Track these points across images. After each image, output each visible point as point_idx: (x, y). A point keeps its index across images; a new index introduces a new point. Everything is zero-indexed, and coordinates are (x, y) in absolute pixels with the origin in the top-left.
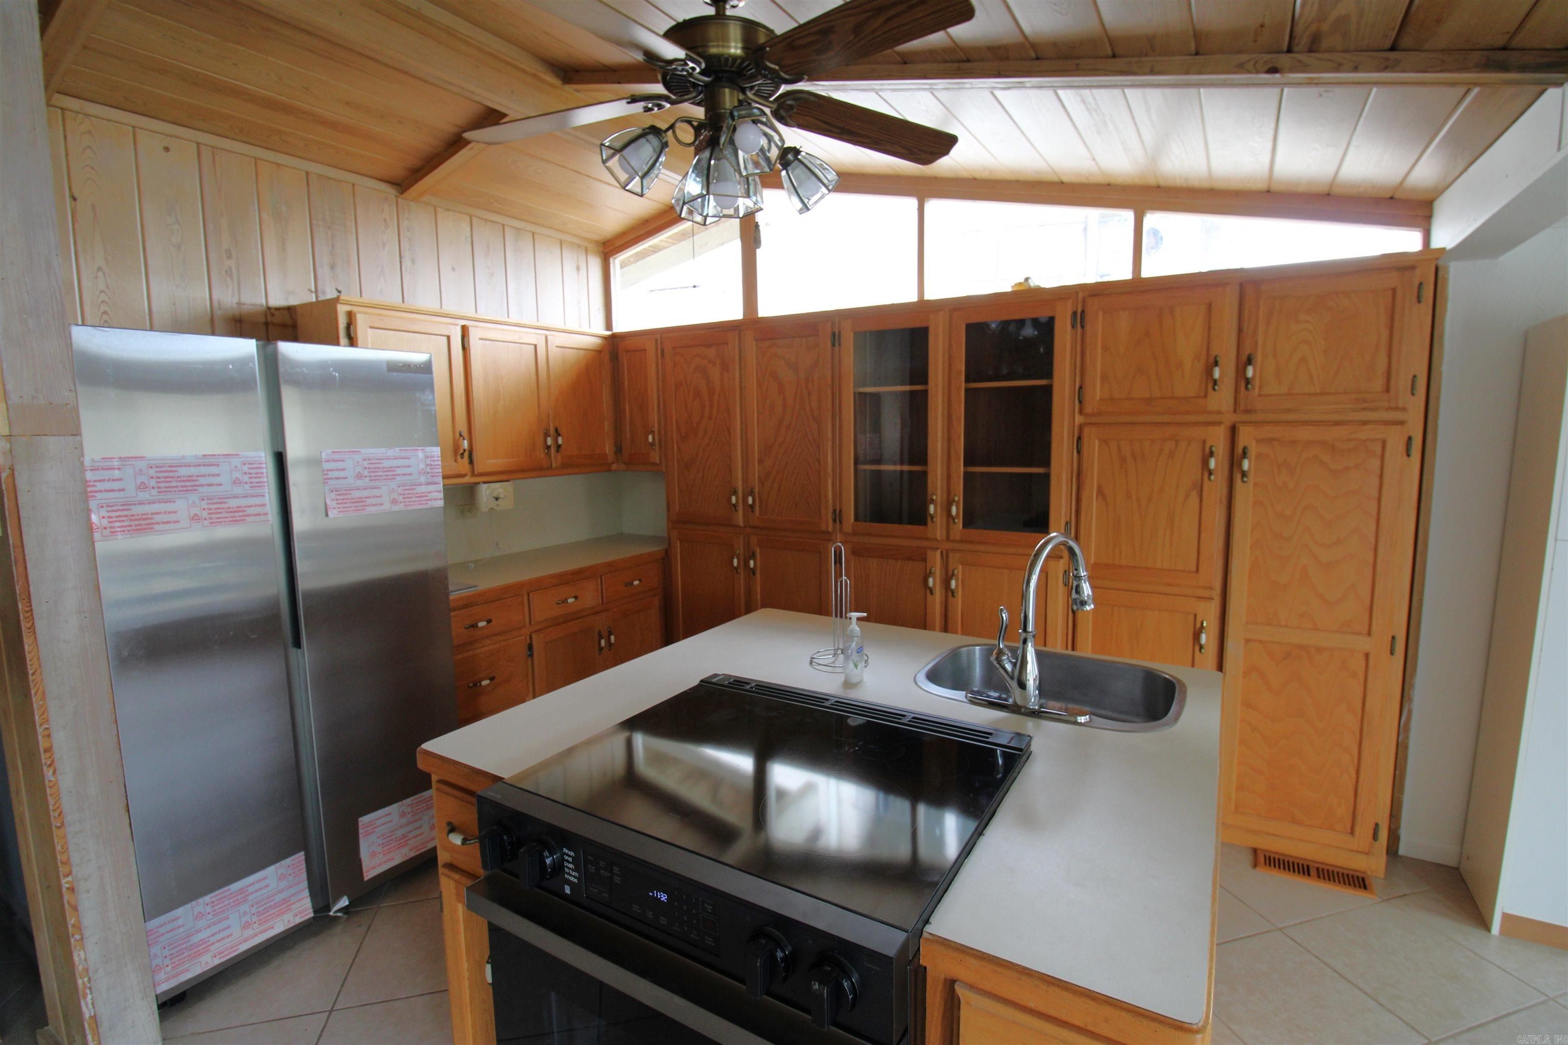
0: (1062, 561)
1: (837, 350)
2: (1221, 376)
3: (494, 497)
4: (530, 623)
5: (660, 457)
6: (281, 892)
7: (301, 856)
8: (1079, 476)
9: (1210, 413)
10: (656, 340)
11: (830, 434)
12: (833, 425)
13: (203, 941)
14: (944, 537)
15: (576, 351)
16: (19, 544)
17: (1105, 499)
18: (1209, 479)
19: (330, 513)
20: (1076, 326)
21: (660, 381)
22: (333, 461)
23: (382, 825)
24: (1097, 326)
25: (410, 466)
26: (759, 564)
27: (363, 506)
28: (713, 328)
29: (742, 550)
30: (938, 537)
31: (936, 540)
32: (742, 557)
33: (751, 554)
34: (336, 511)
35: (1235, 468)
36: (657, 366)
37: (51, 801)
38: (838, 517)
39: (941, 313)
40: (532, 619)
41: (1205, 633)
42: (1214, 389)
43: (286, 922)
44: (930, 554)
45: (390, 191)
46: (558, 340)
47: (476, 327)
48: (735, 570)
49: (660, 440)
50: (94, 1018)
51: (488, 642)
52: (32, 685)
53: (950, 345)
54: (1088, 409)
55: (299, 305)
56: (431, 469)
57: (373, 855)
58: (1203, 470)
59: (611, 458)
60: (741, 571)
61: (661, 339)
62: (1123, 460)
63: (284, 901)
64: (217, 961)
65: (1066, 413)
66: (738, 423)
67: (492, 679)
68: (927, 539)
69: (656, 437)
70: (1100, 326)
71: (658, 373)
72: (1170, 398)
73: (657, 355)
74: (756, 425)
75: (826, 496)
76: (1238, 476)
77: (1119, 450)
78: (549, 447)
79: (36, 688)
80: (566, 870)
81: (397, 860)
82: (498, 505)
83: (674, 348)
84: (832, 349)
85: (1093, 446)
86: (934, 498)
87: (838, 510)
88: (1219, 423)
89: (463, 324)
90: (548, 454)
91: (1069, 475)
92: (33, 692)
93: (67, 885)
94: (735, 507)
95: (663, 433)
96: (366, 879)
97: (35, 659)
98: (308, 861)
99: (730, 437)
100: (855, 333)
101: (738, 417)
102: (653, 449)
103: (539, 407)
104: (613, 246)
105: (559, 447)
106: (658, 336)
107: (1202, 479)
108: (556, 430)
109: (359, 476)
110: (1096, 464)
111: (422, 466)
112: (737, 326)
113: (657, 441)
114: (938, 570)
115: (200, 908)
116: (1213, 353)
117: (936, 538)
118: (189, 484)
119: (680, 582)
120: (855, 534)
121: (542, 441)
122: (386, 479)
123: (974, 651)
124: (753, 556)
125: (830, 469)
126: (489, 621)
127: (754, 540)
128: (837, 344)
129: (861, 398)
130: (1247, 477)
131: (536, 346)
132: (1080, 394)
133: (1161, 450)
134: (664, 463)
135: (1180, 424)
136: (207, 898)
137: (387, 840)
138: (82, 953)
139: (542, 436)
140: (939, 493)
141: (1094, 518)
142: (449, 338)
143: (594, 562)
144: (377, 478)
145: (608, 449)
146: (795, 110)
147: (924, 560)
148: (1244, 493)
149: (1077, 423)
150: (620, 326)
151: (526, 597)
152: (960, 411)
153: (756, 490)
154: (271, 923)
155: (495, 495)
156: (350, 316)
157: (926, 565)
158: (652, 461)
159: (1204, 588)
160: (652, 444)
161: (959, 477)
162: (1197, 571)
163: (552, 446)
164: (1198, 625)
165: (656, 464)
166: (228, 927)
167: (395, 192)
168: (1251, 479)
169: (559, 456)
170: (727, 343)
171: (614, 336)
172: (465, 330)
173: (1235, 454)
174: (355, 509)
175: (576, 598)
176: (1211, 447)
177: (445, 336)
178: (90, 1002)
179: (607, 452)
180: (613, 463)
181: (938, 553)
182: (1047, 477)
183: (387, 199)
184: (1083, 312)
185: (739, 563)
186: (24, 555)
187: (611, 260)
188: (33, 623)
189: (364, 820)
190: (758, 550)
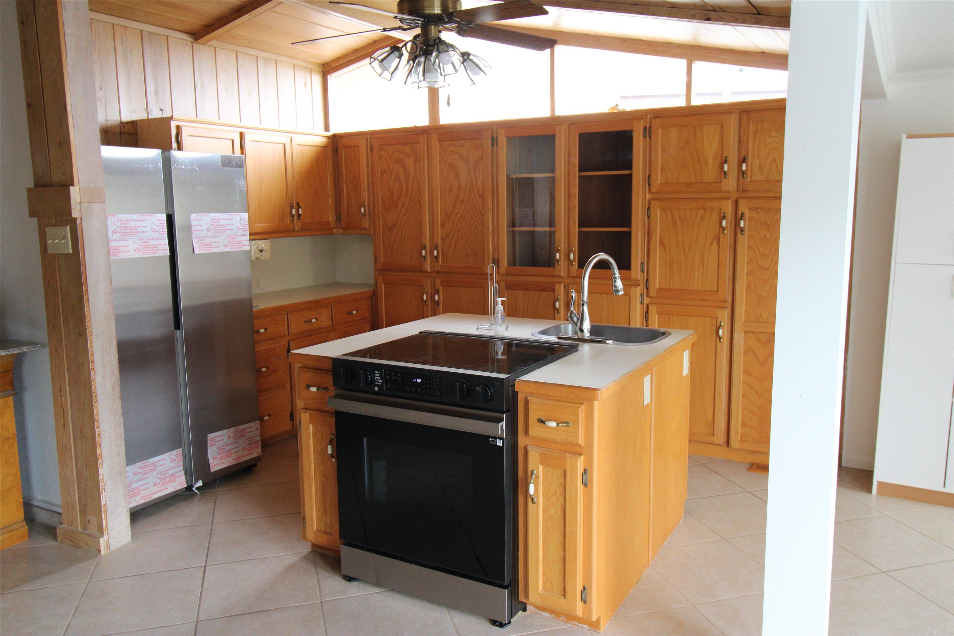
0: (639, 288)
1: (495, 149)
2: (728, 169)
3: (259, 250)
4: (289, 334)
5: (370, 224)
6: (171, 469)
7: (180, 451)
8: (649, 233)
9: (723, 192)
10: (367, 139)
11: (490, 207)
12: (493, 201)
13: (137, 488)
14: (566, 275)
15: (309, 147)
16: (84, 257)
17: (664, 247)
18: (724, 233)
19: (195, 251)
20: (646, 137)
21: (370, 170)
22: (197, 220)
23: (219, 441)
24: (659, 136)
25: (233, 224)
26: (441, 297)
27: (211, 247)
28: (408, 132)
29: (429, 288)
30: (562, 275)
31: (561, 277)
32: (429, 293)
33: (436, 291)
34: (198, 250)
35: (737, 226)
36: (367, 158)
37: (93, 388)
38: (496, 262)
39: (563, 126)
40: (290, 331)
41: (722, 329)
42: (725, 178)
43: (174, 487)
44: (557, 286)
45: (189, 39)
46: (299, 140)
47: (249, 133)
48: (424, 303)
49: (369, 211)
50: (105, 505)
51: (264, 344)
52: (87, 327)
53: (569, 147)
54: (654, 190)
55: (139, 120)
56: (244, 226)
57: (214, 458)
58: (720, 228)
59: (333, 225)
60: (429, 303)
61: (370, 139)
62: (674, 222)
63: (173, 475)
64: (143, 501)
65: (641, 193)
66: (427, 199)
67: (267, 368)
68: (555, 276)
69: (367, 209)
70: (660, 137)
71: (368, 163)
72: (701, 183)
73: (367, 150)
74: (439, 200)
75: (488, 249)
76: (739, 231)
77: (672, 216)
78: (293, 216)
79: (89, 330)
80: (376, 380)
81: (226, 465)
82: (262, 256)
83: (380, 145)
84: (492, 148)
85: (657, 214)
86: (559, 249)
87: (496, 259)
88: (728, 198)
89: (241, 131)
90: (292, 220)
91: (643, 233)
92: (88, 331)
93: (98, 433)
94: (425, 258)
95: (371, 206)
96: (212, 471)
97: (89, 315)
98: (184, 453)
99: (421, 210)
100: (507, 138)
101: (427, 194)
102: (365, 218)
103: (287, 187)
104: (330, 67)
105: (299, 216)
106: (368, 137)
107: (719, 233)
108: (298, 204)
109: (208, 230)
110: (658, 225)
111: (239, 224)
112: (426, 131)
113: (367, 212)
114: (562, 296)
115: (136, 469)
116: (725, 155)
117: (561, 276)
118: (134, 231)
119: (384, 313)
120: (507, 274)
121: (288, 211)
122: (221, 232)
123: (568, 327)
124: (437, 292)
125: (490, 231)
126: (266, 330)
127: (438, 281)
128: (495, 145)
129: (511, 182)
130: (744, 231)
131: (284, 145)
132: (649, 180)
133: (696, 215)
134: (372, 229)
135: (706, 199)
136: (139, 464)
137: (221, 451)
138: (102, 470)
139: (289, 208)
140: (562, 245)
141: (658, 259)
142: (233, 141)
143: (326, 296)
144: (217, 231)
145: (331, 217)
146: (468, 31)
147: (553, 290)
148: (743, 241)
149: (647, 198)
150: (337, 128)
151: (286, 316)
152: (575, 190)
153: (440, 246)
154: (166, 486)
155: (260, 248)
156: (178, 128)
157: (554, 294)
158: (363, 227)
159: (721, 301)
160: (364, 215)
161: (575, 234)
162: (717, 291)
163: (295, 216)
164: (718, 324)
165: (366, 229)
166: (148, 483)
167: (191, 40)
168: (746, 233)
169: (299, 222)
170: (419, 143)
171: (334, 136)
172: (242, 135)
173: (737, 217)
174: (207, 249)
175: (316, 319)
176: (724, 213)
177: (230, 139)
178: (104, 497)
179: (330, 220)
180: (335, 228)
181: (562, 285)
182: (629, 234)
183: (186, 44)
184: (650, 127)
185: (427, 297)
186: (85, 263)
187: (329, 77)
188: (88, 297)
189: (210, 436)
190: (441, 288)
